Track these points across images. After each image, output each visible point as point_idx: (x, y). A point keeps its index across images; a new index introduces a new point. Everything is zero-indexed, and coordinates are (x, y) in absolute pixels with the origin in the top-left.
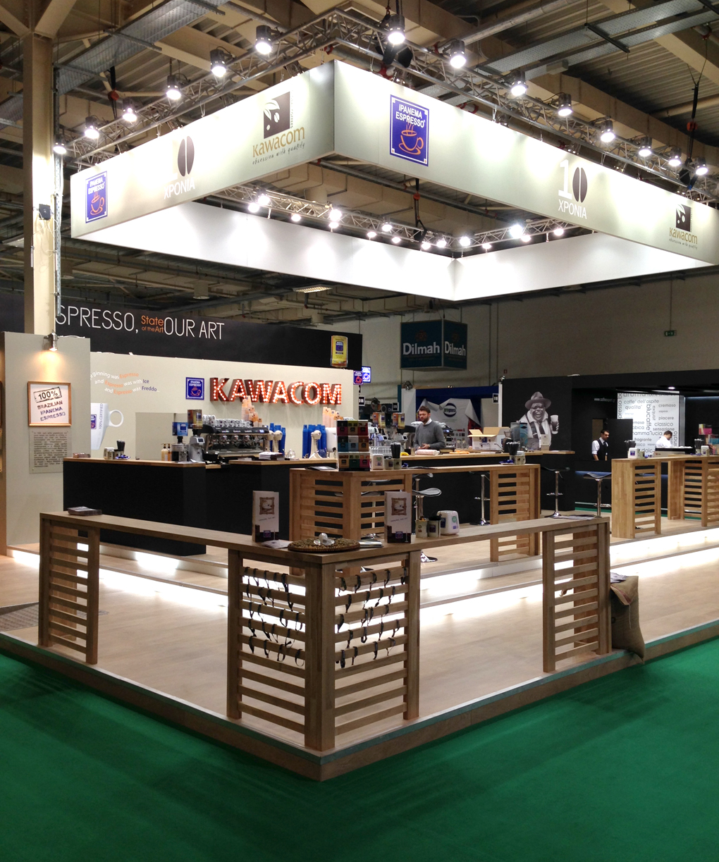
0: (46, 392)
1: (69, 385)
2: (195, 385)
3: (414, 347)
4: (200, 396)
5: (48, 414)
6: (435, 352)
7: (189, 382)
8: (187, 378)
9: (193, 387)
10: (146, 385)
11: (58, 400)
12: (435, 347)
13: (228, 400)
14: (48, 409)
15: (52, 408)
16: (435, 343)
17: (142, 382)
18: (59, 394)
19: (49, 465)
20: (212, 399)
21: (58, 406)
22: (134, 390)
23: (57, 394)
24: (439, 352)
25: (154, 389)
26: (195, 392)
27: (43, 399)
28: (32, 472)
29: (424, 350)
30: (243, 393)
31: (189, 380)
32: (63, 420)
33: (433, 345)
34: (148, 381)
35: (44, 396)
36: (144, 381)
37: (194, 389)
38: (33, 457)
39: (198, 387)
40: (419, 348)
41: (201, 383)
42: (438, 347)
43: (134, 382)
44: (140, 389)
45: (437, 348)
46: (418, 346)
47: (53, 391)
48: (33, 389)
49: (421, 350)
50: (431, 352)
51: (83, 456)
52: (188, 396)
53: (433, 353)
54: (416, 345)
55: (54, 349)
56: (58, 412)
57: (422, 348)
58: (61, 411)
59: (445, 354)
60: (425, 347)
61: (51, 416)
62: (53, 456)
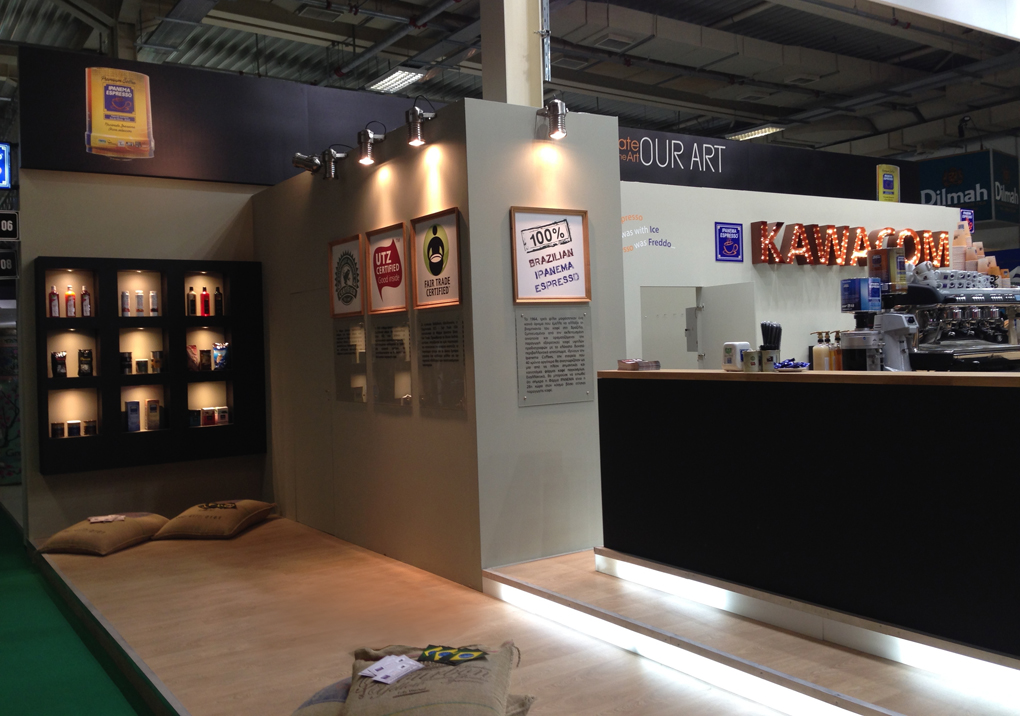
0: (543, 231)
1: (583, 214)
2: (728, 236)
3: (941, 194)
4: (737, 256)
5: (550, 278)
6: (978, 199)
7: (720, 230)
8: (716, 223)
9: (726, 239)
10: (656, 237)
11: (566, 247)
12: (978, 190)
13: (782, 261)
14: (548, 266)
15: (554, 264)
16: (978, 186)
17: (646, 230)
18: (566, 236)
19: (553, 388)
20: (756, 260)
21: (565, 261)
22: (637, 246)
23: (562, 235)
24: (986, 198)
25: (667, 244)
26: (730, 248)
27: (539, 246)
28: (523, 405)
29: (959, 197)
30: (804, 249)
31: (720, 227)
32: (574, 291)
33: (975, 190)
34: (657, 230)
35: (540, 239)
36: (652, 230)
37: (727, 243)
38: (523, 372)
39: (733, 239)
40: (949, 196)
41: (738, 231)
42: (985, 191)
43: (637, 232)
44: (644, 243)
45: (982, 194)
46: (947, 193)
47: (556, 227)
48: (523, 223)
49: (952, 198)
50: (973, 199)
51: (648, 366)
52: (719, 256)
53: (976, 202)
54: (944, 191)
55: (558, 135)
56: (566, 273)
57: (955, 195)
58: (571, 272)
59: (996, 200)
60: (961, 194)
61: (553, 283)
62: (561, 368)
